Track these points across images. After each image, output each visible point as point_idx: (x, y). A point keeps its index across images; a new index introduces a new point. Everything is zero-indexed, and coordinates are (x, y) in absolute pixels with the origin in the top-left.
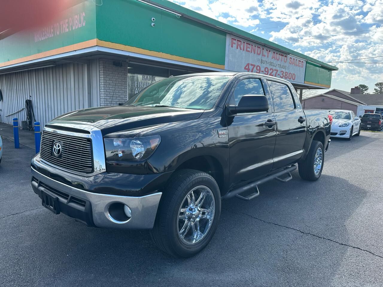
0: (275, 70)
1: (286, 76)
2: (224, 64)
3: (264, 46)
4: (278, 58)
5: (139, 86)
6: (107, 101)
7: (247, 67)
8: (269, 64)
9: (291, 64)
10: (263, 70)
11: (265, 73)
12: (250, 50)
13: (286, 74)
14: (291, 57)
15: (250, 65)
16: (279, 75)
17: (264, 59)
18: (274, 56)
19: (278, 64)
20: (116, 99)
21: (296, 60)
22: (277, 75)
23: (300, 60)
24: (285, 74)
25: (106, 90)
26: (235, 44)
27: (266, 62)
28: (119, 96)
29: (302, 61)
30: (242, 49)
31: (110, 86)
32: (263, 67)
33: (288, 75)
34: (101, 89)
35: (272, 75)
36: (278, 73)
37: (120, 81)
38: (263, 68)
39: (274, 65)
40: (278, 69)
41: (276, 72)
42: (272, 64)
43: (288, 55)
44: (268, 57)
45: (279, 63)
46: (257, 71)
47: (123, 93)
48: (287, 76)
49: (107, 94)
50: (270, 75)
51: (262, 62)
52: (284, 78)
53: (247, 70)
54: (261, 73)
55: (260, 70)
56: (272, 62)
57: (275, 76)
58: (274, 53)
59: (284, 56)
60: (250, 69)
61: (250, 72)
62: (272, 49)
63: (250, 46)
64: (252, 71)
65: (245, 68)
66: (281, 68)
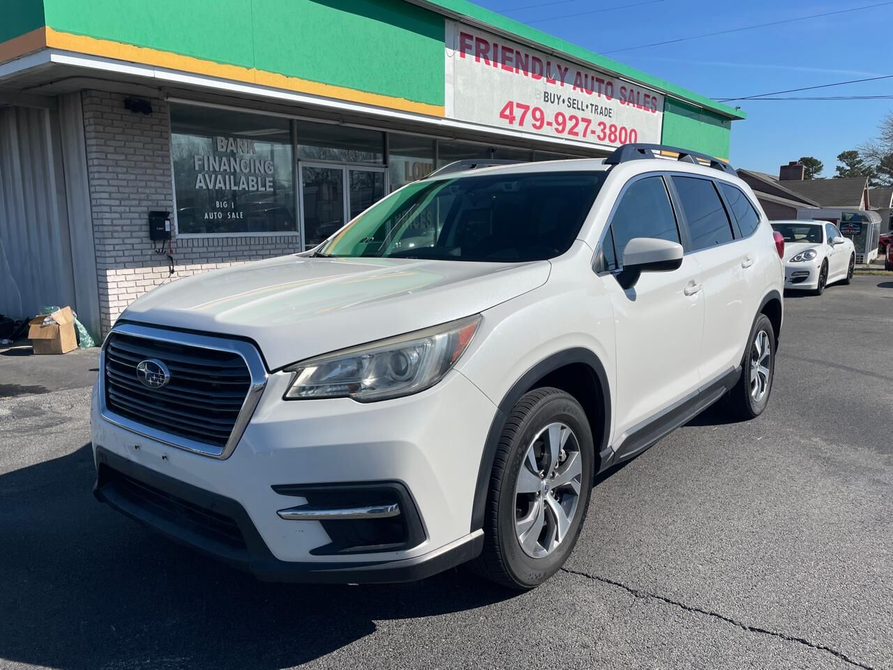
0: (584, 120)
1: (613, 137)
2: (442, 104)
3: (552, 55)
4: (589, 88)
5: (206, 169)
6: (111, 212)
7: (507, 112)
8: (566, 103)
9: (623, 103)
10: (550, 121)
11: (557, 127)
12: (512, 65)
13: (613, 129)
14: (623, 84)
16: (593, 132)
17: (553, 89)
18: (578, 83)
19: (591, 105)
20: (139, 205)
21: (638, 93)
22: (588, 132)
23: (647, 93)
24: (610, 130)
25: (108, 180)
27: (559, 99)
28: (148, 196)
29: (652, 95)
31: (119, 170)
32: (550, 111)
33: (617, 133)
34: (93, 179)
35: (576, 134)
36: (591, 128)
37: (149, 156)
38: (550, 115)
39: (580, 107)
40: (591, 116)
41: (585, 124)
42: (574, 104)
43: (617, 80)
44: (562, 84)
45: (593, 99)
46: (535, 122)
47: (160, 188)
48: (615, 136)
49: (110, 193)
50: (571, 132)
51: (546, 99)
52: (607, 142)
53: (508, 120)
54: (546, 130)
55: (542, 119)
56: (575, 100)
57: (584, 135)
58: (579, 74)
59: (605, 82)
60: (514, 117)
61: (516, 126)
62: (572, 64)
63: (513, 56)
64: (521, 123)
65: (502, 115)
66: (599, 113)
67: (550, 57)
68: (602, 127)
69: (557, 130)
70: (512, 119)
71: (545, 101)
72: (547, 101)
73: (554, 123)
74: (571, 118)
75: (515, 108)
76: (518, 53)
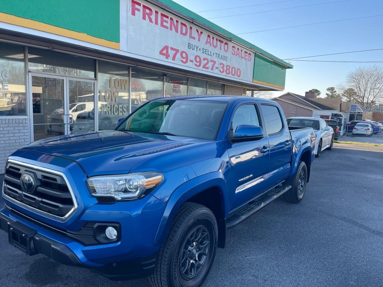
0: (212, 61)
1: (228, 72)
2: (118, 41)
3: (192, 23)
4: (215, 44)
7: (164, 52)
8: (202, 51)
9: (234, 54)
10: (192, 59)
11: (196, 63)
12: (168, 25)
13: (228, 68)
14: (233, 45)
15: (169, 49)
16: (217, 68)
17: (193, 42)
18: (209, 41)
19: (216, 53)
21: (242, 50)
22: (214, 68)
23: (246, 51)
24: (226, 67)
26: (139, 10)
27: (197, 48)
29: (249, 52)
30: (154, 20)
32: (191, 54)
33: (230, 70)
35: (207, 68)
36: (216, 65)
38: (192, 56)
39: (209, 53)
40: (216, 59)
41: (213, 63)
42: (206, 52)
43: (230, 42)
44: (199, 40)
45: (217, 50)
46: (182, 59)
50: (204, 67)
51: (190, 47)
52: (224, 73)
53: (165, 57)
54: (189, 64)
55: (187, 58)
56: (207, 50)
57: (212, 69)
58: (209, 36)
59: (224, 43)
60: (169, 55)
61: (170, 60)
62: (205, 30)
63: (169, 20)
64: (174, 59)
65: (161, 53)
66: (220, 58)
67: (191, 24)
68: (222, 66)
69: (196, 65)
70: (167, 56)
71: (189, 48)
72: (190, 48)
73: (194, 61)
74: (204, 59)
75: (170, 51)
76: (171, 19)
